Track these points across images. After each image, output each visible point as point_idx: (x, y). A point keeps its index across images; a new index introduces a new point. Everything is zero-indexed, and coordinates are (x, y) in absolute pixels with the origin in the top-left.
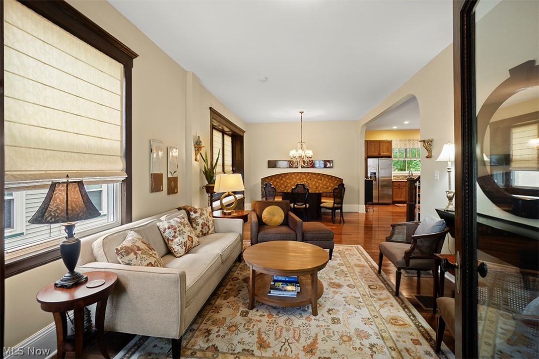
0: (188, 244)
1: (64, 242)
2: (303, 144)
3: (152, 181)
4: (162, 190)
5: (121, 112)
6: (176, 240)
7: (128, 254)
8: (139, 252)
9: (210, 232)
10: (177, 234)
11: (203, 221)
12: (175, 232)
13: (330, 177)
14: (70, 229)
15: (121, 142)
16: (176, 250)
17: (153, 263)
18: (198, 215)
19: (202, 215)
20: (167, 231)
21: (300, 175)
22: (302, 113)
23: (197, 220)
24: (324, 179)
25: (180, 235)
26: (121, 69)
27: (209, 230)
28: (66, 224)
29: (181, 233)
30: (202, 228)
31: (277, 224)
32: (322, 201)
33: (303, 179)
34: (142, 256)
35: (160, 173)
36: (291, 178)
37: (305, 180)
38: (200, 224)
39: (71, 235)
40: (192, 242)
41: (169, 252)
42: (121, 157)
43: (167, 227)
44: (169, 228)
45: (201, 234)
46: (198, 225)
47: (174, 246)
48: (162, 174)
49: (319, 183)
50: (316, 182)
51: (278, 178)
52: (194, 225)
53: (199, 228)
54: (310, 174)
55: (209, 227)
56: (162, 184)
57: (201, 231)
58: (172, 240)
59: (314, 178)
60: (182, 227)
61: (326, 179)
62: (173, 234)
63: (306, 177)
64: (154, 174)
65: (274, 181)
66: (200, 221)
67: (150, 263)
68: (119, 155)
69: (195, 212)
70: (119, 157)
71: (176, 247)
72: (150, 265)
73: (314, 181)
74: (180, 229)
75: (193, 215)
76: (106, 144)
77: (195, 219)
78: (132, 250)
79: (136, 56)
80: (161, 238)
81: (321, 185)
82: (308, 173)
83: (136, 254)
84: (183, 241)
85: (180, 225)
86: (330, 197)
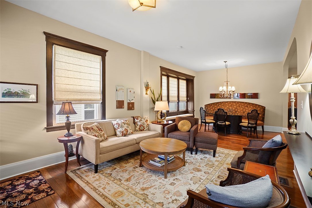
0: (124, 132)
1: (66, 122)
2: (228, 83)
3: (117, 104)
4: (124, 108)
5: (100, 75)
6: (119, 130)
7: (87, 130)
8: (92, 130)
9: (145, 130)
10: (119, 127)
11: (140, 124)
12: (119, 126)
13: (254, 105)
14: (68, 117)
15: (100, 87)
16: (117, 134)
17: (96, 135)
18: (138, 120)
19: (141, 120)
20: (116, 125)
21: (231, 103)
22: (225, 62)
23: (137, 123)
24: (250, 106)
25: (121, 128)
26: (100, 58)
27: (144, 128)
28: (66, 115)
29: (122, 127)
30: (140, 127)
31: (185, 131)
32: (242, 121)
33: (234, 106)
34: (92, 131)
35: (122, 100)
36: (225, 105)
37: (235, 107)
38: (139, 125)
39: (68, 120)
40: (127, 132)
41: (115, 135)
42: (100, 93)
43: (116, 123)
44: (116, 124)
45: (139, 130)
46: (138, 125)
47: (117, 132)
48: (124, 101)
49: (246, 109)
50: (244, 108)
51: (216, 105)
52: (136, 125)
53: (138, 127)
54: (239, 103)
55: (144, 127)
56: (123, 105)
57: (139, 128)
58: (117, 129)
59: (242, 105)
60: (123, 124)
61: (251, 106)
62: (118, 127)
63: (236, 104)
64: (119, 101)
65: (213, 107)
66: (139, 124)
67: (95, 135)
68: (99, 92)
69: (137, 119)
70: (99, 94)
71: (118, 133)
72: (95, 136)
73: (242, 107)
74: (122, 125)
75: (136, 121)
76: (92, 89)
77: (136, 122)
78: (89, 129)
79: (107, 51)
80: (112, 128)
81: (247, 110)
82: (238, 102)
83: (90, 130)
84: (122, 130)
85: (122, 123)
86: (253, 119)
